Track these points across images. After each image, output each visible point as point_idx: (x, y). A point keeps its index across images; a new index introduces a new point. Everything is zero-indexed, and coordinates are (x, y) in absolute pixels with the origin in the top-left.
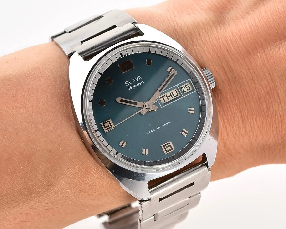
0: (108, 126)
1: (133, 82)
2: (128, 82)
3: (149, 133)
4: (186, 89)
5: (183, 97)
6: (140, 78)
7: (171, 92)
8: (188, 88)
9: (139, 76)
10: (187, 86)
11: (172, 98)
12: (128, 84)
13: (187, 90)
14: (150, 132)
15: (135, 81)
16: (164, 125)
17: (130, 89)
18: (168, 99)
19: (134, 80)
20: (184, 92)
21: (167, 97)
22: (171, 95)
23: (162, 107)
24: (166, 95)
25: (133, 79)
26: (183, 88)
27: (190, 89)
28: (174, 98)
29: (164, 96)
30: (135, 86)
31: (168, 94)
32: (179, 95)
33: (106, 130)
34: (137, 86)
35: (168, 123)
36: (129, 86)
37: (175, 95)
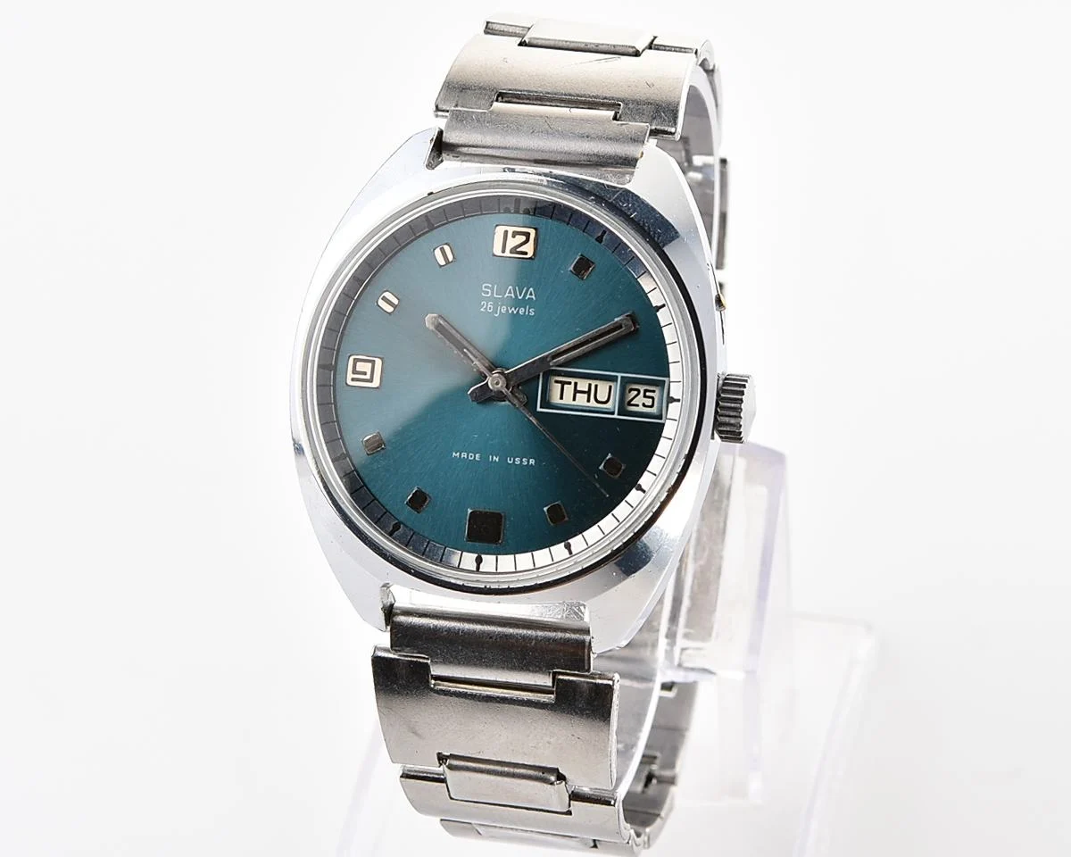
0: (365, 373)
4: (640, 400)
5: (616, 416)
7: (594, 383)
8: (649, 402)
10: (648, 394)
11: (588, 401)
13: (641, 405)
14: (464, 455)
18: (574, 399)
20: (629, 404)
21: (576, 391)
22: (589, 393)
23: (539, 409)
24: (576, 384)
26: (636, 392)
27: (652, 406)
28: (593, 403)
29: (570, 383)
32: (609, 406)
33: (353, 380)
35: (528, 462)
37: (599, 399)
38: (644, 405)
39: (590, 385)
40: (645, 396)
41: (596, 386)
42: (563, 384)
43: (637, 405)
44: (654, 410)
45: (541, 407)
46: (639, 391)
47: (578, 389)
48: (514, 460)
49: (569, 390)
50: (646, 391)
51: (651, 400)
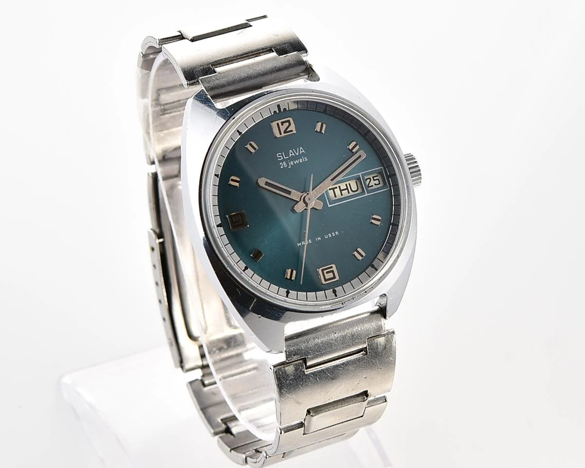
0: (239, 221)
1: (290, 155)
2: (282, 155)
3: (301, 244)
4: (372, 183)
6: (302, 151)
7: (347, 183)
8: (377, 182)
9: (301, 148)
10: (375, 178)
11: (349, 193)
12: (280, 158)
13: (374, 185)
14: (303, 243)
15: (293, 154)
16: (328, 236)
17: (283, 166)
18: (342, 195)
19: (291, 153)
20: (369, 187)
21: (341, 191)
22: (347, 189)
23: (329, 206)
24: (339, 187)
25: (291, 151)
26: (369, 180)
27: (379, 184)
28: (351, 193)
29: (336, 188)
30: (292, 163)
31: (343, 186)
34: (296, 163)
35: (335, 234)
36: (282, 161)
37: (353, 190)
39: (346, 185)
40: (374, 180)
41: (349, 184)
42: (333, 189)
43: (373, 186)
44: (382, 185)
45: (330, 205)
47: (342, 189)
50: (373, 177)
51: (377, 181)
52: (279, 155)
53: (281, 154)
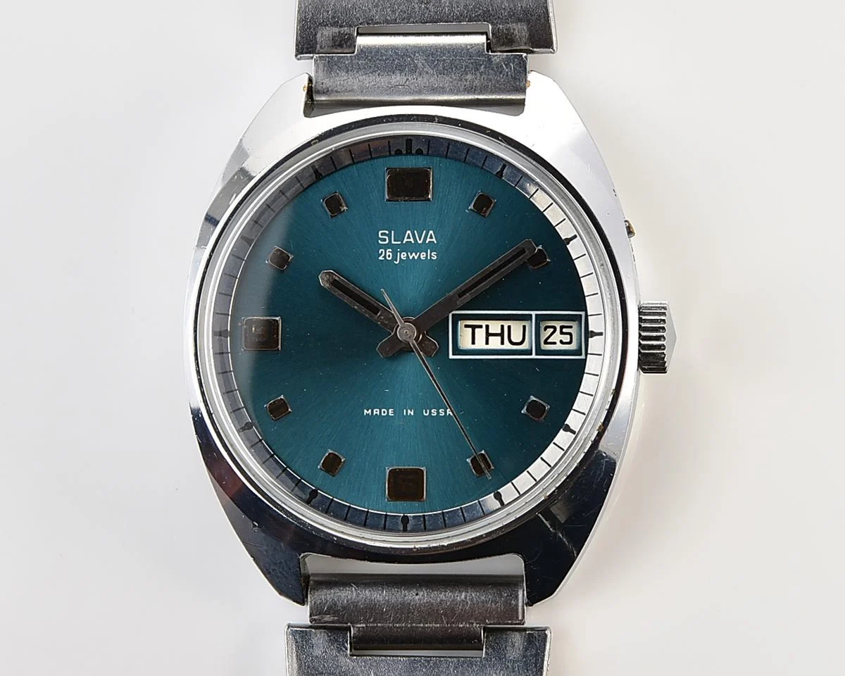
1: (406, 240)
2: (389, 235)
4: (557, 337)
5: (534, 356)
6: (431, 237)
7: (506, 324)
8: (567, 339)
9: (431, 232)
10: (564, 330)
11: (502, 343)
12: (385, 240)
13: (558, 343)
14: (376, 412)
15: (412, 240)
17: (385, 257)
18: (487, 343)
19: (409, 237)
20: (546, 342)
21: (488, 335)
22: (502, 335)
23: (451, 356)
24: (487, 327)
25: (409, 232)
26: (552, 330)
27: (570, 343)
28: (507, 346)
29: (481, 327)
30: (404, 255)
31: (495, 327)
32: (525, 346)
34: (411, 258)
35: (445, 412)
36: (385, 247)
37: (514, 340)
38: (561, 342)
39: (502, 326)
40: (562, 333)
41: (509, 327)
42: (474, 327)
43: (555, 343)
44: (573, 346)
45: (453, 354)
46: (555, 328)
47: (490, 331)
48: (430, 413)
49: (480, 333)
50: (562, 327)
51: (568, 336)
52: (382, 234)
53: (387, 232)
